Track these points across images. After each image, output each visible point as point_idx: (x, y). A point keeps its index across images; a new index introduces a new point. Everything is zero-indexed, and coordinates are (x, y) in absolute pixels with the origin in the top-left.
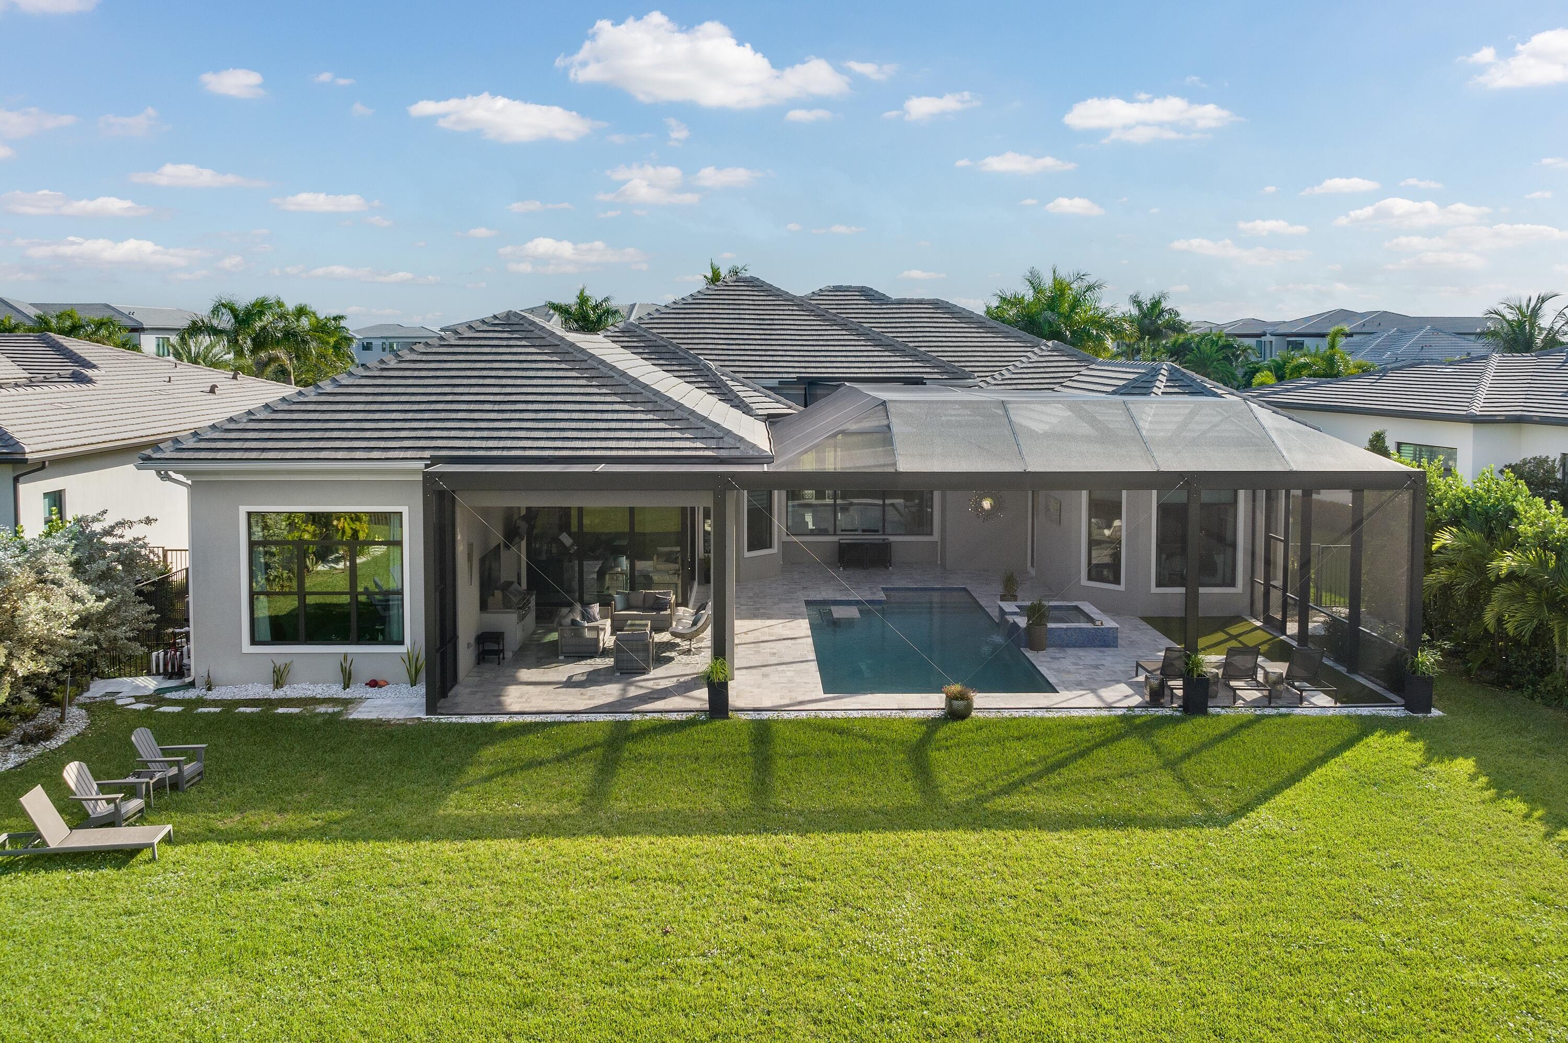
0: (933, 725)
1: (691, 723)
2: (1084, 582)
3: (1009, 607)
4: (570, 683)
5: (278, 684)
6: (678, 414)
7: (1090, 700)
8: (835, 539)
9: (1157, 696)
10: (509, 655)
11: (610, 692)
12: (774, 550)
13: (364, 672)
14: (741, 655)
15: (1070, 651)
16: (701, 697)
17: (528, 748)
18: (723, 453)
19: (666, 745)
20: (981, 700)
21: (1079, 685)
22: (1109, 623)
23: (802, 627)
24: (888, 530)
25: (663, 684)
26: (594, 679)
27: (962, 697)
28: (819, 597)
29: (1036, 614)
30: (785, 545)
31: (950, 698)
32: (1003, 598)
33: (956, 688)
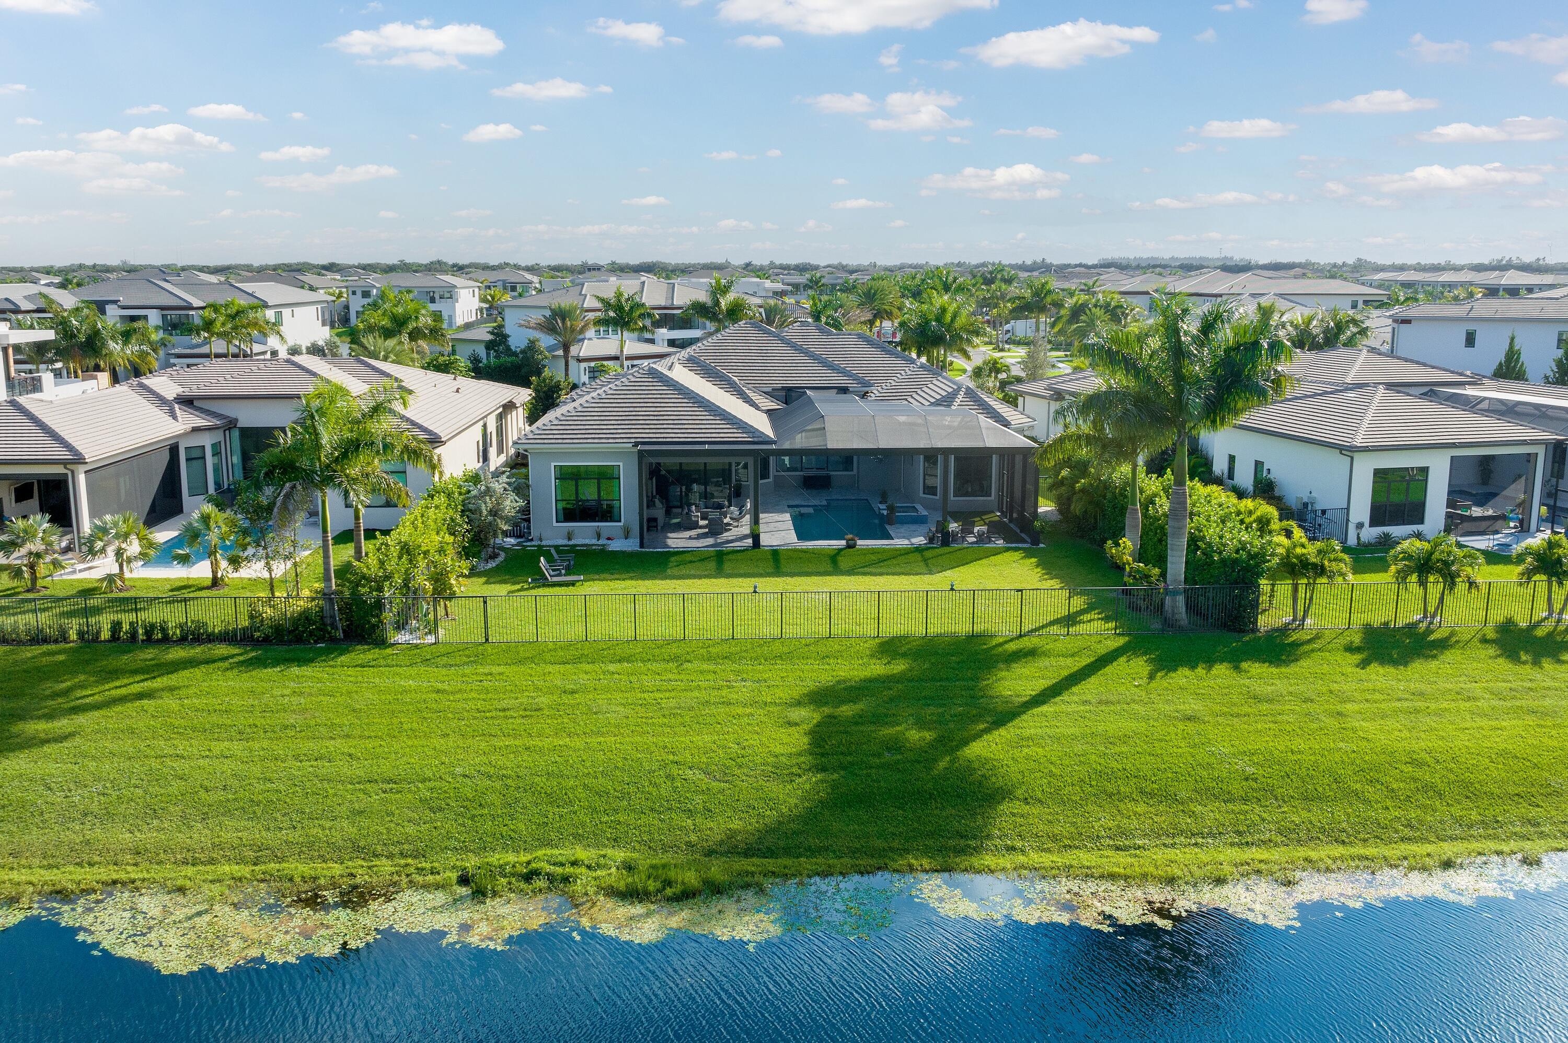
0: (840, 550)
1: (747, 550)
2: (922, 495)
3: (882, 506)
4: (690, 538)
5: (569, 539)
6: (734, 421)
7: (906, 542)
8: (801, 473)
9: (931, 540)
10: (659, 528)
11: (710, 541)
12: (771, 480)
13: (605, 534)
14: (762, 528)
15: (906, 526)
16: (750, 541)
17: (688, 557)
18: (756, 439)
19: (739, 556)
20: (859, 542)
21: (904, 537)
22: (925, 513)
23: (787, 516)
24: (830, 468)
25: (730, 538)
26: (699, 537)
27: (852, 540)
28: (794, 503)
29: (891, 509)
30: (775, 476)
31: (848, 541)
32: (881, 503)
33: (850, 536)
